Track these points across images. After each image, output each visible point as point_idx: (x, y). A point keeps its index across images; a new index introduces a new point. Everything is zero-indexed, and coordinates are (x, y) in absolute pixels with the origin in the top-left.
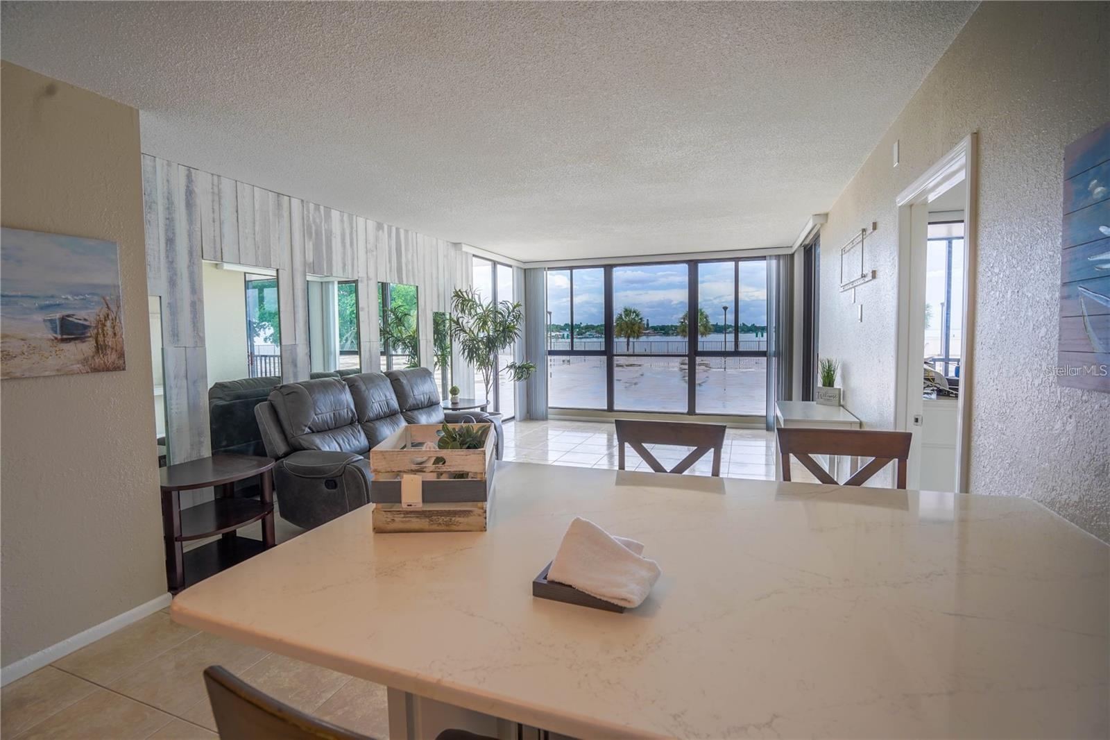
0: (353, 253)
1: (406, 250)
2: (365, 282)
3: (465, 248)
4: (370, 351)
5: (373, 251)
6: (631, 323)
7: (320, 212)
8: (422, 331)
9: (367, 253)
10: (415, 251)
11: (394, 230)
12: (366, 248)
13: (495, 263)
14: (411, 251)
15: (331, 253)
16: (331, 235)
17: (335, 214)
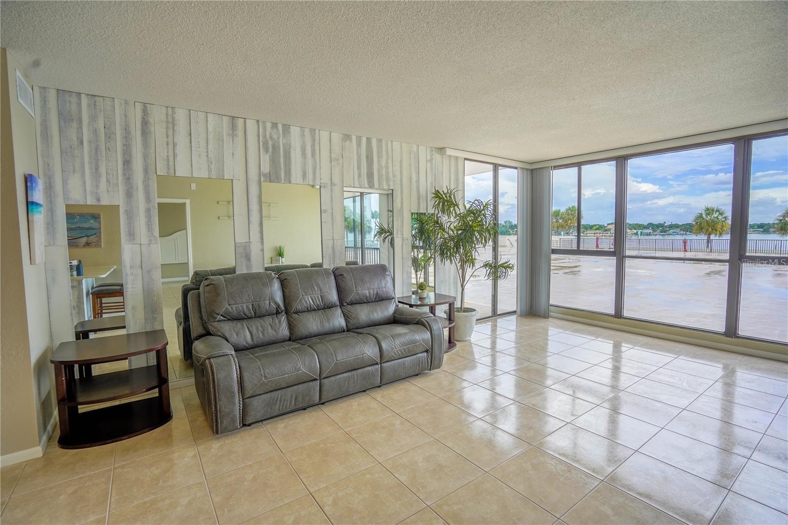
0: (315, 162)
1: (380, 157)
2: (329, 187)
3: (449, 152)
4: (333, 247)
5: (338, 160)
6: (713, 221)
7: (277, 129)
8: (397, 230)
9: (331, 162)
10: (391, 158)
11: (364, 140)
12: (331, 157)
13: (496, 167)
14: (384, 158)
15: (290, 164)
16: (290, 148)
17: (295, 131)
